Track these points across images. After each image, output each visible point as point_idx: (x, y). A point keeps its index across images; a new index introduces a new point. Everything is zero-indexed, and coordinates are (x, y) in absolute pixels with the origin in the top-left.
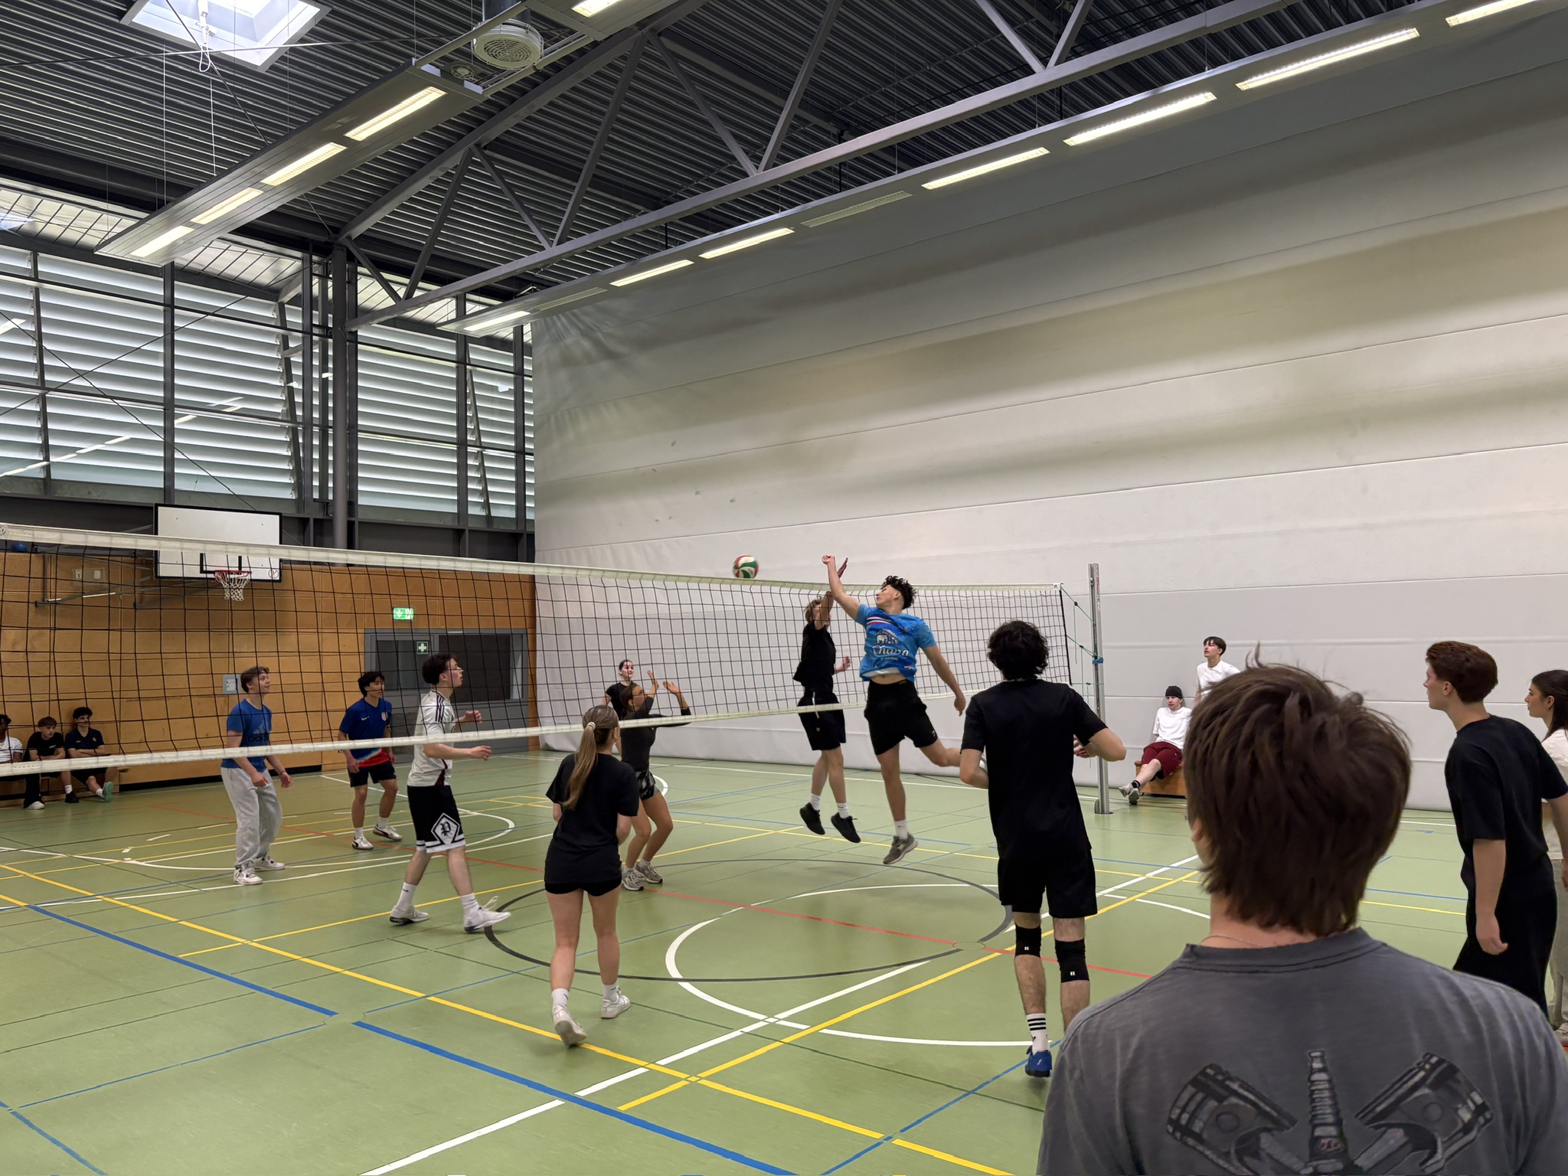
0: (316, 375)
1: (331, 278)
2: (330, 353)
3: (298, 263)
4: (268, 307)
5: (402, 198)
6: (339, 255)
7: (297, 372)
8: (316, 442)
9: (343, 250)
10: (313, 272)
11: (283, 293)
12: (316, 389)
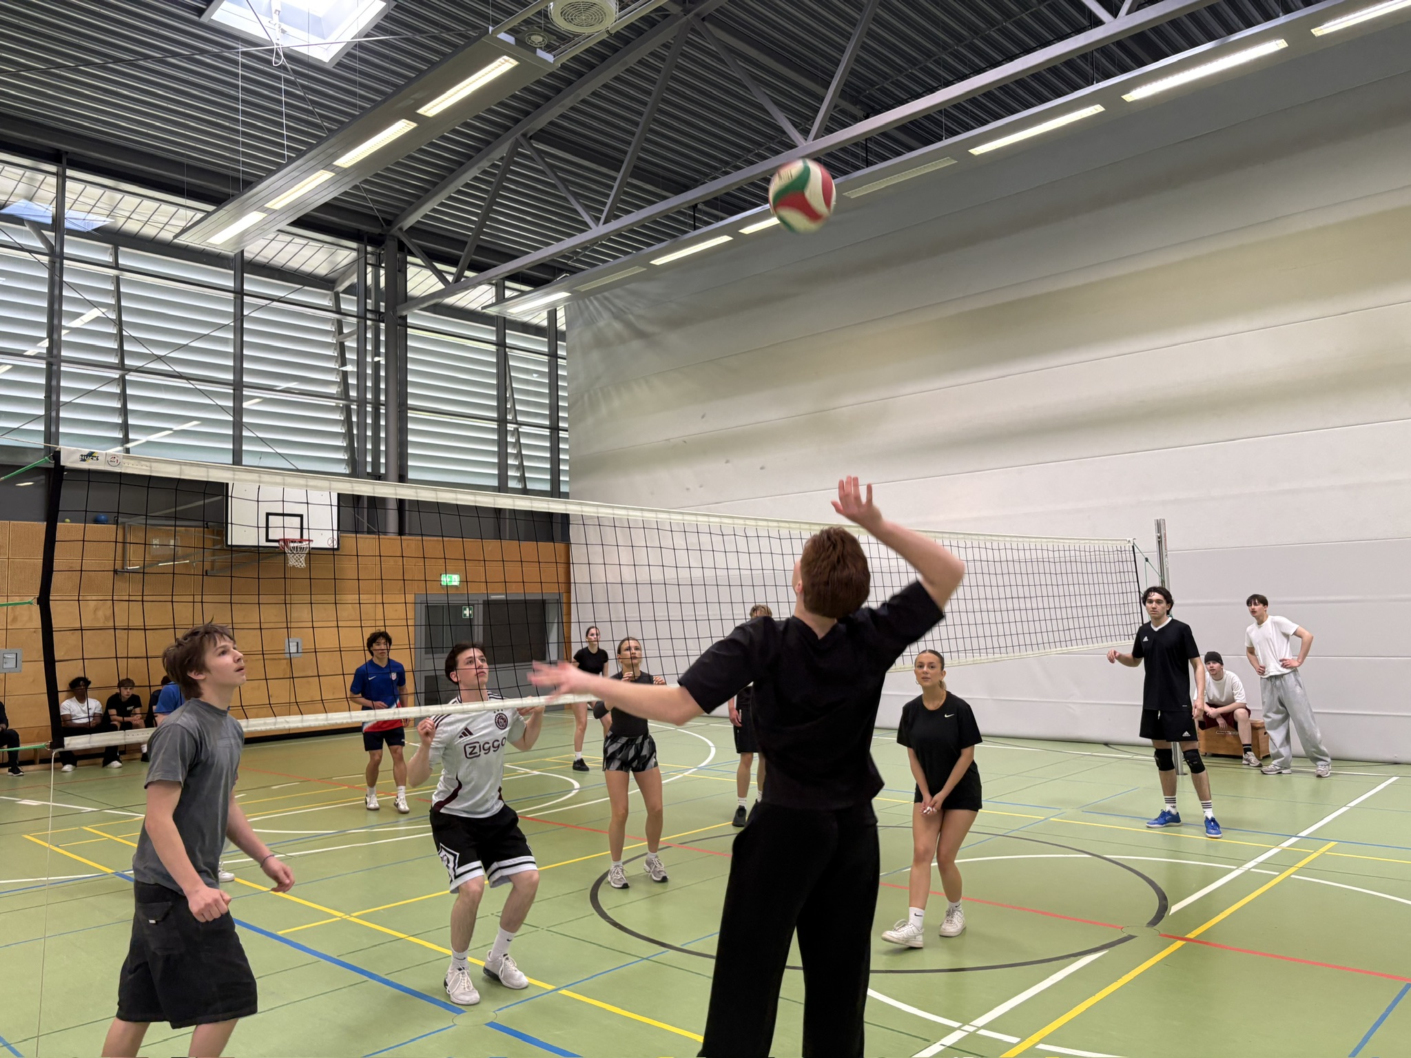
0: (369, 359)
1: (383, 267)
2: (382, 338)
3: (354, 254)
4: (324, 296)
5: (450, 190)
6: (392, 245)
7: (352, 356)
8: (369, 421)
9: (394, 240)
10: (368, 262)
11: (339, 282)
12: (369, 371)
